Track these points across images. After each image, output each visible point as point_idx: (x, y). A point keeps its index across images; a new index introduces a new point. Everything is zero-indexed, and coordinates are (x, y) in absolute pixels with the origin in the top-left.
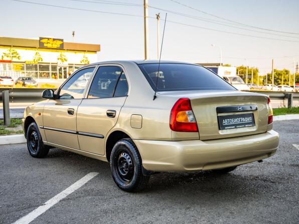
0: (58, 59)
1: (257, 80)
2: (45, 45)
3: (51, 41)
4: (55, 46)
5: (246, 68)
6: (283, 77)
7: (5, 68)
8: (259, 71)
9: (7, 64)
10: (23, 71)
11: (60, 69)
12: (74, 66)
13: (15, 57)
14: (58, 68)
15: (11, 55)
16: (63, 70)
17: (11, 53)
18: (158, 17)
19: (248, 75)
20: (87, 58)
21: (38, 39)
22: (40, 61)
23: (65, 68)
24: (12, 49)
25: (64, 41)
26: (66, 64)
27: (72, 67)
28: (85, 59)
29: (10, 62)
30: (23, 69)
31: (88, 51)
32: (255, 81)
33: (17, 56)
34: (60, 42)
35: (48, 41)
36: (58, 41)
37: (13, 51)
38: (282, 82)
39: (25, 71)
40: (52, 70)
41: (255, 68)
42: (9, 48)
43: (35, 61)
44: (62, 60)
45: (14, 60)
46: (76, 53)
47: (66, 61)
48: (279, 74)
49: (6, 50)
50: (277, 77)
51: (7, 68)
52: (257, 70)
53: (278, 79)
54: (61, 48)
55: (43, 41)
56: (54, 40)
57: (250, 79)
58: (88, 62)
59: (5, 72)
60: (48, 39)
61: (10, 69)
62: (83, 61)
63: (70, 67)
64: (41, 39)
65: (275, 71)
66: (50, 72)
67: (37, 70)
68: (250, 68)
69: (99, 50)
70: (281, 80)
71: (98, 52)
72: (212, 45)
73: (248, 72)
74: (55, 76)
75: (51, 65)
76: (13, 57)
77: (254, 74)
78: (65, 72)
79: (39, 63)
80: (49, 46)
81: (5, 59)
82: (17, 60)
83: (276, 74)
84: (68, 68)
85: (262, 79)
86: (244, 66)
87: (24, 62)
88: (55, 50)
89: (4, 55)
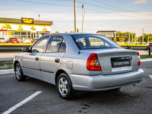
0: (31, 29)
1: (135, 39)
2: (24, 22)
3: (27, 20)
4: (29, 22)
5: (129, 33)
6: (148, 38)
7: (4, 34)
8: (136, 34)
9: (5, 32)
10: (13, 35)
11: (32, 34)
12: (39, 32)
13: (9, 28)
14: (31, 34)
15: (7, 27)
16: (33, 35)
17: (7, 26)
18: (83, 6)
19: (130, 36)
20: (46, 28)
21: (21, 19)
22: (22, 30)
23: (35, 34)
24: (7, 24)
25: (34, 20)
26: (35, 31)
27: (38, 33)
28: (45, 29)
29: (6, 30)
30: (13, 34)
31: (46, 25)
32: (134, 40)
33: (10, 27)
34: (32, 20)
35: (26, 20)
36: (31, 20)
37: (8, 25)
38: (148, 40)
39: (14, 35)
40: (28, 35)
41: (134, 33)
42: (6, 24)
43: (19, 30)
44: (33, 29)
45: (8, 29)
46: (40, 26)
47: (35, 30)
48: (147, 36)
49: (4, 25)
50: (146, 38)
51: (5, 34)
52: (135, 34)
53: (146, 39)
54: (33, 23)
55: (23, 19)
56: (29, 19)
57: (131, 39)
58: (47, 30)
59: (4, 36)
60: (26, 18)
61: (6, 34)
62: (44, 30)
63: (37, 33)
64: (22, 18)
65: (144, 34)
66: (27, 35)
67: (20, 34)
68: (131, 33)
69: (52, 24)
70: (148, 39)
71: (51, 25)
72: (111, 21)
73: (130, 35)
74: (29, 38)
75: (27, 32)
76: (7, 28)
77: (133, 36)
78: (35, 36)
79: (21, 31)
80: (26, 22)
81: (4, 29)
82: (10, 30)
83: (145, 36)
84: (36, 34)
85: (138, 39)
86: (128, 32)
87: (14, 31)
88: (29, 24)
89: (3, 27)
